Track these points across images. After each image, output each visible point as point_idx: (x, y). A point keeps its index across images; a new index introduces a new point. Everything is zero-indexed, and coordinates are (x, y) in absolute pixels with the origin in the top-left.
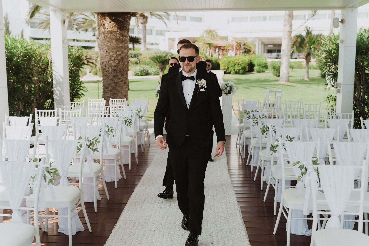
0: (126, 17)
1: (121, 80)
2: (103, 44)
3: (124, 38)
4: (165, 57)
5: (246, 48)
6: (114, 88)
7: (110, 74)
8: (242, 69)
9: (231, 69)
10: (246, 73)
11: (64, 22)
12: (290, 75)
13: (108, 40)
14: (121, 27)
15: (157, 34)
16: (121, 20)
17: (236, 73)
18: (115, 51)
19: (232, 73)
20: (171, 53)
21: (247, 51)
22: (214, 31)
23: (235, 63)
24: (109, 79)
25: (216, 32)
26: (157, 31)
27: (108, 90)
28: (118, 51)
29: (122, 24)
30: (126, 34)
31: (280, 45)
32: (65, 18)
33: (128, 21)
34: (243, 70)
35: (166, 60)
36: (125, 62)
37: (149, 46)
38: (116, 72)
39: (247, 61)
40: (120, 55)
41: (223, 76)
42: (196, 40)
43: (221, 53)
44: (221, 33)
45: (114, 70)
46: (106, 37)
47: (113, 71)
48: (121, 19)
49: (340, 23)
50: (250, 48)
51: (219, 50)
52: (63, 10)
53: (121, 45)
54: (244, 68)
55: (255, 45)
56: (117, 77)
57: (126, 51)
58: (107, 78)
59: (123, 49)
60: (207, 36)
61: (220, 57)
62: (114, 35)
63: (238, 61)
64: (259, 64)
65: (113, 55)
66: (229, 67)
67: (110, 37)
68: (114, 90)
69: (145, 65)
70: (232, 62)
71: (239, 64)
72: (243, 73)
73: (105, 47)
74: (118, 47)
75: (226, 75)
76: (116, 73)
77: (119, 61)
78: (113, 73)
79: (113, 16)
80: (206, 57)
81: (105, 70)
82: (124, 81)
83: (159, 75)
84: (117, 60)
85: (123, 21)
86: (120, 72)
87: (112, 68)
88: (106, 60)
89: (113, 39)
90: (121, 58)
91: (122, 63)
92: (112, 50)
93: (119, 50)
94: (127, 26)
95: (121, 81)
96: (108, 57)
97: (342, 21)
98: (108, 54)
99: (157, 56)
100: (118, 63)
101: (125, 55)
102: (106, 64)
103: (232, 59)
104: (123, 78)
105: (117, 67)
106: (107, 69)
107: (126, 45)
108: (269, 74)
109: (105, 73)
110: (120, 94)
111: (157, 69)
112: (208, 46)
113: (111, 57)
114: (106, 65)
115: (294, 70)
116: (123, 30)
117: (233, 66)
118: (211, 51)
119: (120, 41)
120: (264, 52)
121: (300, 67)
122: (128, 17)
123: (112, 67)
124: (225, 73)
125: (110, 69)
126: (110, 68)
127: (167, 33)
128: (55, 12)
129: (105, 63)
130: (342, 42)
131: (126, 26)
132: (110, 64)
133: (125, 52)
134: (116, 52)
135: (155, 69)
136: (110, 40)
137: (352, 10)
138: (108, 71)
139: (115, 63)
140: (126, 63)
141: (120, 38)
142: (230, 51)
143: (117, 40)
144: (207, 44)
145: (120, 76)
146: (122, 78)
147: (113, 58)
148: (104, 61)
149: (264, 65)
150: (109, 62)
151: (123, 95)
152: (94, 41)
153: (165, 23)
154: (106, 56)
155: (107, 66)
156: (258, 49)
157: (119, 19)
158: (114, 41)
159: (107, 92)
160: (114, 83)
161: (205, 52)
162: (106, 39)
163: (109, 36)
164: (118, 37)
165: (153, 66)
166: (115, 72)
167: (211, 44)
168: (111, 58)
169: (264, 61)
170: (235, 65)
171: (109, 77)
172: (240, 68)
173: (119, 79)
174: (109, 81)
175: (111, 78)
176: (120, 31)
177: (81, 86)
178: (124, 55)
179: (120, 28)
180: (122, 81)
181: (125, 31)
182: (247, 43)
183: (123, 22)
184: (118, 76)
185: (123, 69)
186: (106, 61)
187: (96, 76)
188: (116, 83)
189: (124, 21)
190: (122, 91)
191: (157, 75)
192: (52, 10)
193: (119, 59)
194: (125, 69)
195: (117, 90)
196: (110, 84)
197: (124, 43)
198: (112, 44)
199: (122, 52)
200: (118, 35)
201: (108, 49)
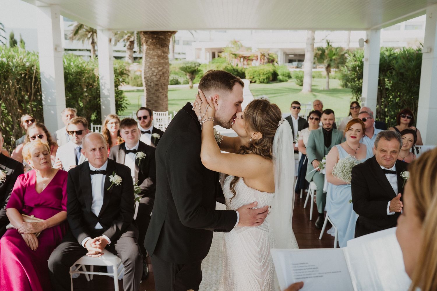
0: (167, 34)
1: (162, 94)
3: (165, 54)
4: (194, 68)
5: (270, 59)
6: (156, 101)
7: (152, 88)
8: (267, 78)
9: (256, 78)
10: (271, 82)
11: (110, 40)
12: (313, 84)
14: (163, 44)
15: (184, 44)
17: (261, 82)
18: (156, 66)
19: (257, 82)
20: (199, 63)
21: (271, 61)
22: (239, 41)
23: (260, 73)
24: (151, 93)
25: (241, 43)
26: (184, 41)
28: (160, 67)
30: (166, 50)
31: (303, 55)
32: (111, 37)
33: (169, 38)
34: (268, 80)
35: (195, 70)
36: (166, 77)
37: (177, 56)
38: (158, 87)
39: (272, 71)
40: (161, 70)
41: (249, 85)
42: (222, 50)
43: (245, 62)
44: (246, 44)
45: (156, 85)
46: (148, 54)
48: (162, 37)
49: (365, 43)
50: (273, 58)
51: (244, 60)
52: (109, 30)
53: (162, 61)
54: (268, 78)
55: (278, 55)
56: (158, 91)
57: (167, 66)
59: (164, 65)
60: (233, 46)
61: (245, 67)
62: (156, 52)
63: (263, 71)
64: (282, 74)
65: (155, 70)
66: (254, 76)
67: (152, 54)
68: (156, 103)
69: (174, 75)
70: (257, 72)
71: (263, 74)
72: (268, 83)
74: (159, 63)
75: (252, 84)
77: (161, 76)
78: (154, 87)
80: (232, 66)
82: (165, 95)
83: (188, 84)
84: (159, 75)
88: (148, 75)
89: (155, 55)
90: (162, 73)
91: (164, 78)
92: (154, 65)
93: (160, 66)
94: (168, 43)
96: (150, 72)
97: (367, 42)
98: (150, 69)
99: (187, 67)
100: (160, 78)
102: (149, 79)
103: (257, 69)
104: (164, 92)
105: (158, 82)
106: (149, 84)
107: (167, 61)
108: (292, 83)
109: (148, 87)
110: (162, 107)
111: (187, 78)
112: (234, 56)
115: (315, 79)
116: (164, 47)
117: (258, 75)
118: (236, 60)
119: (162, 57)
120: (286, 62)
121: (320, 76)
122: (169, 35)
123: (154, 82)
124: (251, 82)
125: (152, 84)
127: (193, 44)
128: (102, 32)
129: (148, 78)
130: (367, 60)
131: (166, 43)
132: (152, 79)
134: (158, 68)
135: (184, 78)
136: (152, 56)
137: (376, 32)
138: (150, 85)
139: (157, 78)
142: (254, 61)
143: (159, 56)
144: (233, 54)
145: (161, 91)
146: (162, 92)
147: (155, 74)
149: (287, 75)
150: (151, 77)
151: (164, 108)
152: (125, 52)
153: (192, 34)
154: (148, 71)
156: (280, 59)
158: (156, 57)
159: (149, 105)
160: (156, 96)
161: (231, 62)
162: (149, 56)
164: (160, 53)
165: (182, 76)
166: (157, 86)
167: (237, 54)
168: (153, 74)
169: (287, 71)
170: (260, 75)
171: (151, 91)
172: (265, 77)
173: (161, 93)
174: (152, 95)
175: (153, 91)
177: (124, 100)
178: (165, 70)
179: (161, 45)
180: (163, 95)
181: (166, 48)
182: (271, 54)
183: (164, 40)
184: (159, 90)
185: (164, 83)
186: (148, 77)
187: (128, 85)
188: (158, 97)
189: (165, 38)
190: (163, 104)
191: (186, 84)
192: (100, 30)
193: (160, 74)
195: (159, 103)
196: (152, 98)
197: (165, 59)
198: (154, 60)
199: (164, 68)
200: (159, 52)
201: (151, 65)
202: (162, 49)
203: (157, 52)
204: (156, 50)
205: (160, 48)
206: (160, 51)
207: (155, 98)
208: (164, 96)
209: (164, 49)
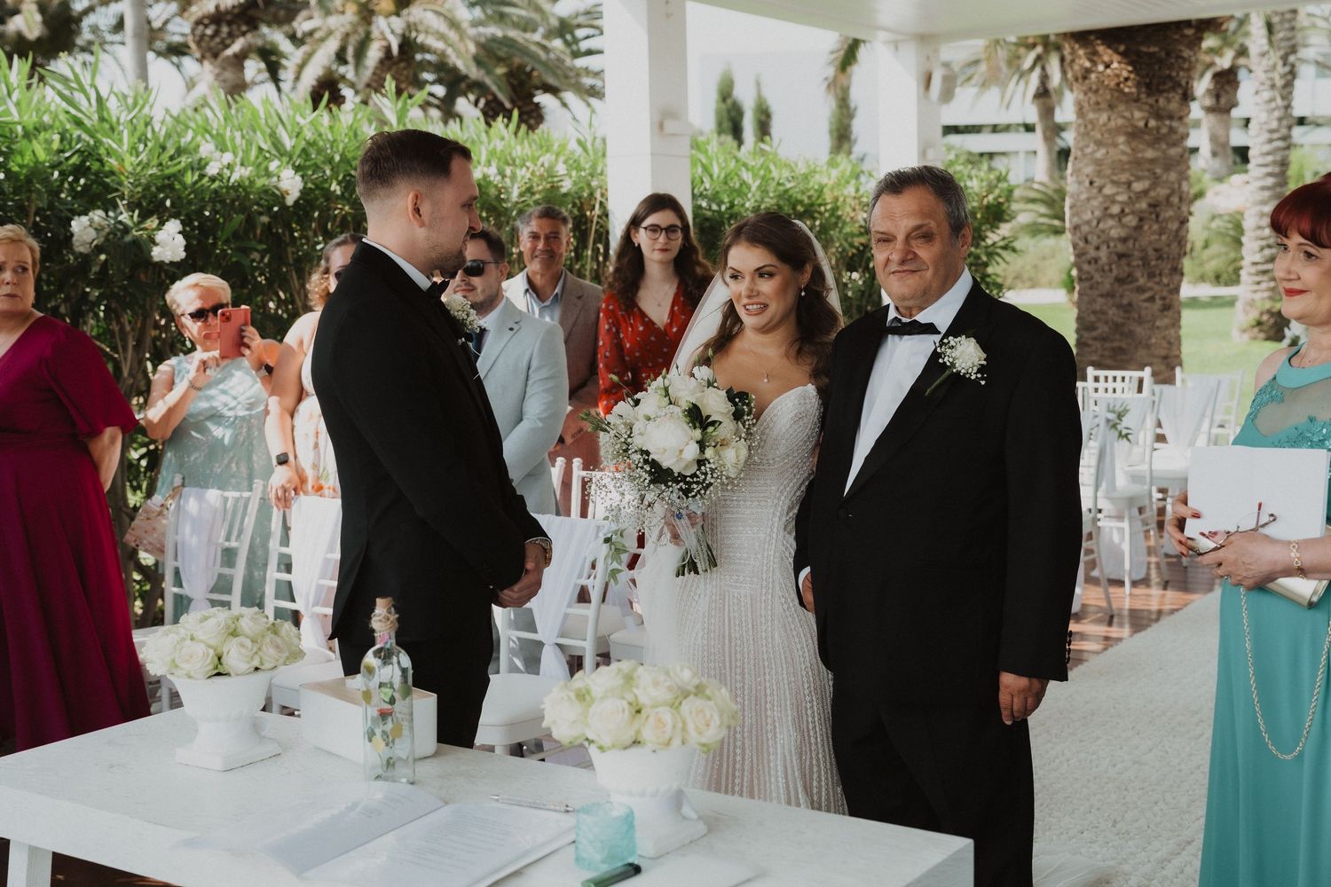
0: (1176, 37)
1: (1147, 295)
2: (1079, 153)
3: (1168, 122)
6: (1117, 327)
7: (1103, 270)
11: (929, 78)
13: (1098, 136)
14: (1155, 81)
16: (1154, 53)
18: (1124, 177)
24: (1096, 293)
27: (1094, 334)
28: (1139, 179)
29: (1156, 67)
30: (1174, 106)
32: (933, 67)
33: (1188, 53)
36: (1166, 220)
38: (1129, 265)
40: (1145, 192)
45: (1121, 256)
46: (1090, 127)
47: (1116, 258)
48: (1153, 49)
52: (924, 38)
53: (1150, 154)
56: (1131, 282)
57: (1173, 176)
58: (1091, 288)
59: (1158, 171)
62: (1124, 117)
65: (1117, 193)
67: (1105, 125)
68: (1117, 337)
73: (1087, 165)
74: (1137, 163)
76: (1126, 269)
77: (1141, 220)
78: (1114, 266)
79: (1120, 41)
81: (1084, 258)
82: (1163, 298)
84: (1133, 213)
85: (1163, 54)
86: (1145, 261)
87: (1111, 249)
88: (1087, 216)
89: (1118, 130)
90: (1150, 205)
91: (1155, 227)
92: (1114, 174)
93: (1140, 174)
94: (1181, 73)
95: (1145, 301)
96: (1095, 203)
98: (1095, 191)
100: (1138, 228)
101: (1167, 191)
102: (1090, 233)
104: (1157, 288)
105: (1130, 243)
106: (1092, 253)
107: (1173, 152)
109: (1086, 267)
110: (1142, 352)
113: (1106, 205)
114: (1089, 238)
116: (1161, 92)
119: (1147, 137)
122: (1184, 36)
123: (1112, 244)
125: (1103, 254)
126: (1104, 248)
128: (897, 48)
129: (1085, 229)
131: (1174, 74)
132: (1103, 231)
133: (1167, 181)
134: (1129, 184)
136: (1106, 136)
138: (1096, 260)
139: (1124, 226)
140: (1174, 226)
141: (1146, 125)
143: (1134, 134)
145: (1142, 281)
146: (1151, 289)
147: (1115, 209)
148: (1079, 222)
150: (1098, 223)
151: (1154, 356)
154: (1088, 199)
155: (1094, 240)
157: (1144, 49)
158: (1121, 139)
159: (1090, 342)
160: (1119, 306)
162: (1092, 133)
163: (1101, 122)
164: (1139, 120)
166: (1124, 261)
168: (1106, 209)
171: (1098, 283)
173: (1141, 290)
174: (1101, 301)
175: (1107, 286)
176: (1149, 95)
178: (1162, 192)
179: (1148, 86)
180: (1152, 299)
181: (1171, 95)
183: (1160, 61)
184: (1137, 280)
185: (1156, 250)
186: (1088, 222)
188: (1128, 308)
189: (1168, 54)
190: (1153, 340)
192: (887, 42)
193: (1141, 212)
194: (1166, 249)
195: (1131, 334)
196: (1103, 312)
197: (1164, 146)
198: (1112, 151)
199: (1156, 181)
200: (1137, 114)
201: (1099, 173)
202: (1151, 101)
203: (1127, 114)
204: (1122, 107)
205: (1143, 96)
206: (1141, 110)
207: (1113, 313)
208: (1159, 303)
209: (1162, 102)
